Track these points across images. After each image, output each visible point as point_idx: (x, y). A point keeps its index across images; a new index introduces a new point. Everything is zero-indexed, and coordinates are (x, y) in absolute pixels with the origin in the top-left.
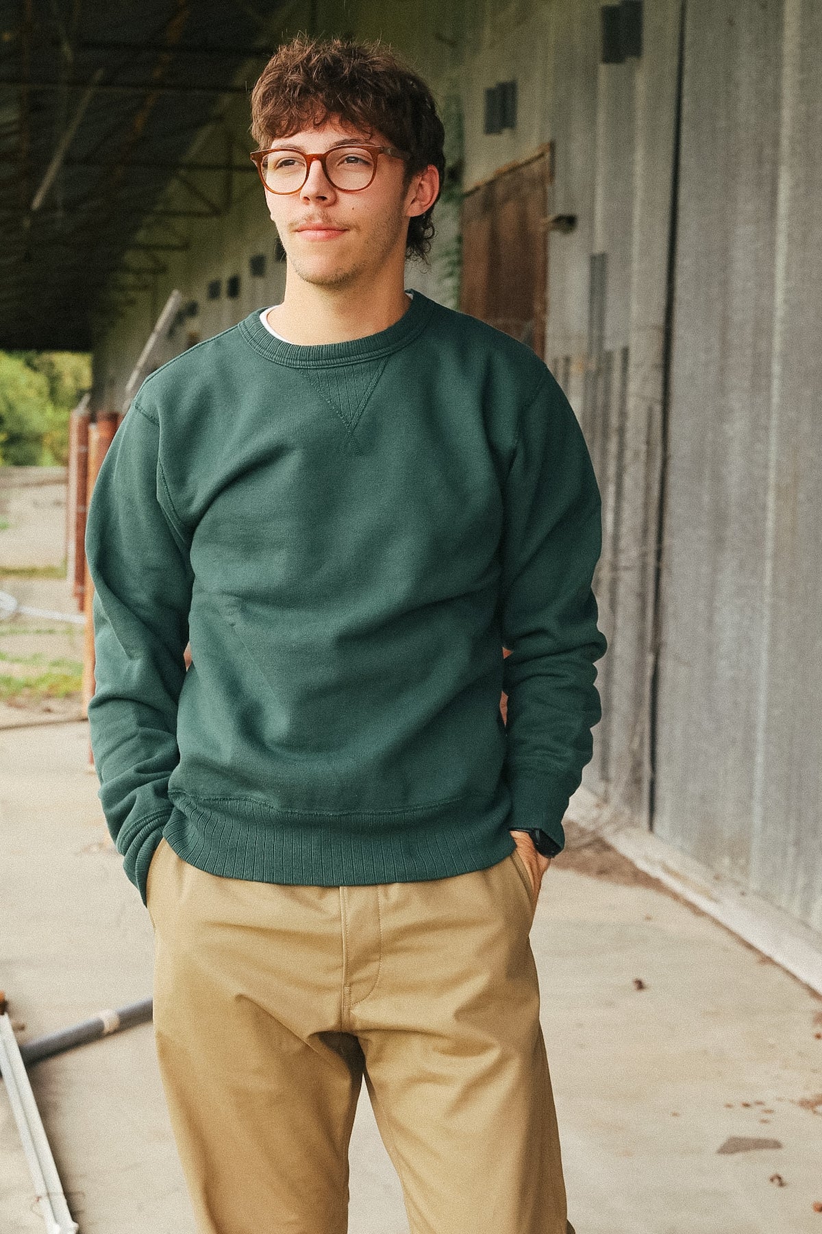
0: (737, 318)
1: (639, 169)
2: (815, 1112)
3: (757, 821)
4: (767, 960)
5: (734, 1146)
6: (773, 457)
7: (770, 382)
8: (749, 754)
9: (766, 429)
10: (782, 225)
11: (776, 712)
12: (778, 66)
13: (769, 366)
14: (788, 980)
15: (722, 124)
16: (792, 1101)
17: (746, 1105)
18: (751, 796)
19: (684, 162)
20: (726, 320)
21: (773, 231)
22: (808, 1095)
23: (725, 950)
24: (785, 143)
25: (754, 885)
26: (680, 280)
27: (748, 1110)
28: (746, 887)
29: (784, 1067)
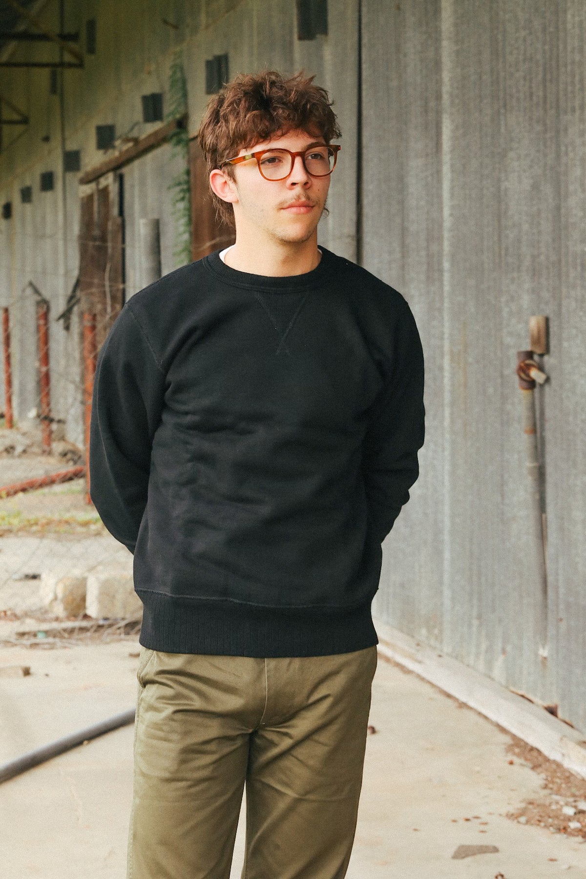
0: (413, 228)
2: (518, 822)
3: (447, 602)
4: (463, 705)
5: (463, 853)
6: (447, 330)
7: (442, 275)
8: (438, 552)
9: (440, 310)
10: (446, 158)
11: (458, 520)
12: (438, 40)
13: (440, 263)
14: (481, 721)
15: (394, 83)
16: (500, 815)
17: (467, 820)
18: (441, 583)
19: (365, 113)
20: (404, 231)
21: (439, 163)
22: (512, 809)
23: (431, 699)
24: (446, 97)
25: (447, 649)
26: (366, 201)
27: (468, 823)
28: (442, 651)
29: (489, 789)
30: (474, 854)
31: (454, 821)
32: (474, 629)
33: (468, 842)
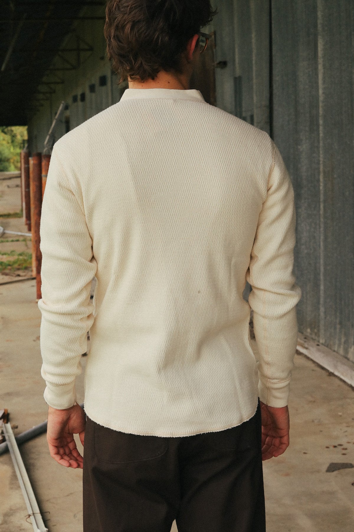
0: (302, 101)
1: (254, 41)
3: (322, 314)
4: (331, 374)
5: (333, 468)
6: (321, 159)
7: (319, 128)
8: (316, 285)
9: (318, 147)
10: (320, 61)
11: (328, 268)
13: (317, 121)
14: (341, 383)
15: (290, 20)
17: (335, 447)
18: (318, 303)
20: (296, 103)
21: (316, 63)
23: (313, 370)
24: (319, 26)
26: (275, 86)
27: (335, 449)
28: (319, 342)
29: (347, 426)
30: (339, 469)
31: (327, 447)
32: (338, 330)
33: (335, 461)
